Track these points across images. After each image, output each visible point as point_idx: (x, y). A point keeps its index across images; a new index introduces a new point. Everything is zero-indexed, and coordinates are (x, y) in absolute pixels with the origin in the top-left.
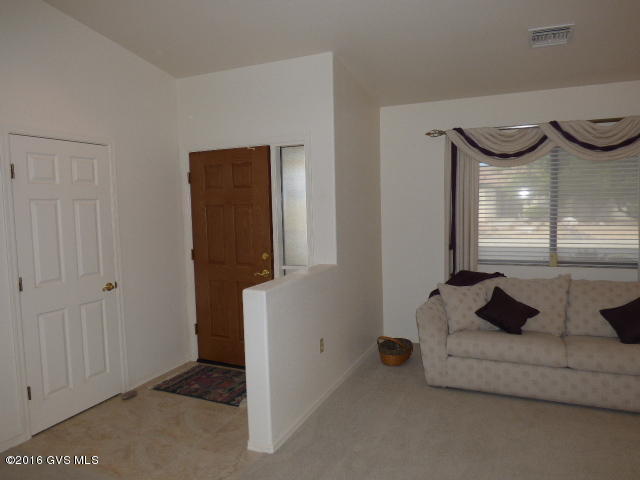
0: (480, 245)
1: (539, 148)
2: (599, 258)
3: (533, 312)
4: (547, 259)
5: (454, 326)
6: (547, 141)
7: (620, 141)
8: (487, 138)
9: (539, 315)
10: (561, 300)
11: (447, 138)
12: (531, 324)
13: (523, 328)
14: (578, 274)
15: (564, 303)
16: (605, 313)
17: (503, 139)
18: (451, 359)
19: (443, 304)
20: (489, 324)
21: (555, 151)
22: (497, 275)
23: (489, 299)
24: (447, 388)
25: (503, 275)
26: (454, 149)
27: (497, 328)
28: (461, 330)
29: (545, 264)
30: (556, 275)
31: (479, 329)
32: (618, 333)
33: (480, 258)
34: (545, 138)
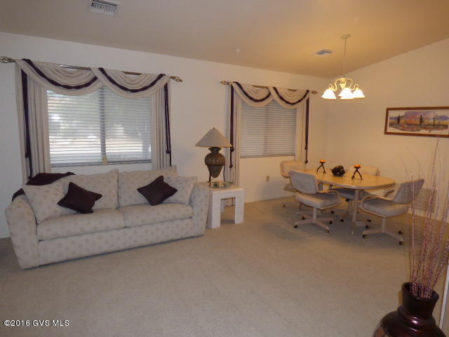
0: (51, 153)
1: (92, 85)
2: (122, 158)
3: (98, 196)
4: (100, 161)
5: (41, 217)
6: (97, 81)
7: (140, 88)
8: (53, 72)
9: (102, 197)
10: (115, 186)
11: (17, 66)
12: (98, 204)
13: (93, 208)
14: (121, 168)
15: (116, 187)
16: (140, 190)
17: (66, 74)
18: (41, 243)
19: (28, 201)
20: (69, 210)
21: (102, 88)
22: (69, 174)
23: (66, 193)
24: (40, 266)
25: (73, 174)
26: (24, 76)
27: (75, 212)
28: (47, 219)
29: (99, 164)
30: (109, 170)
31: (61, 216)
32: (149, 200)
33: (52, 163)
34: (95, 79)
